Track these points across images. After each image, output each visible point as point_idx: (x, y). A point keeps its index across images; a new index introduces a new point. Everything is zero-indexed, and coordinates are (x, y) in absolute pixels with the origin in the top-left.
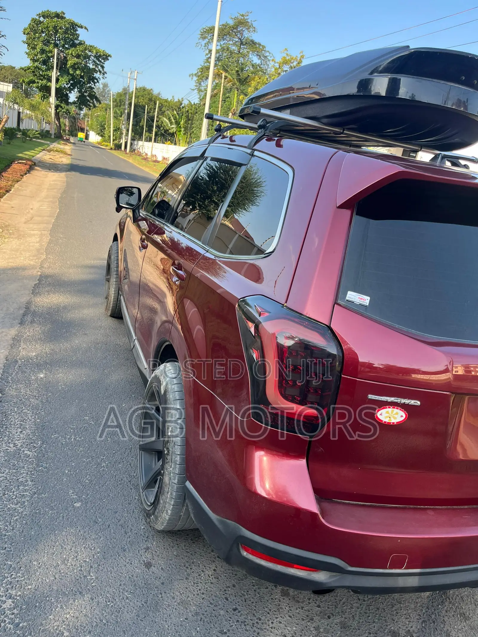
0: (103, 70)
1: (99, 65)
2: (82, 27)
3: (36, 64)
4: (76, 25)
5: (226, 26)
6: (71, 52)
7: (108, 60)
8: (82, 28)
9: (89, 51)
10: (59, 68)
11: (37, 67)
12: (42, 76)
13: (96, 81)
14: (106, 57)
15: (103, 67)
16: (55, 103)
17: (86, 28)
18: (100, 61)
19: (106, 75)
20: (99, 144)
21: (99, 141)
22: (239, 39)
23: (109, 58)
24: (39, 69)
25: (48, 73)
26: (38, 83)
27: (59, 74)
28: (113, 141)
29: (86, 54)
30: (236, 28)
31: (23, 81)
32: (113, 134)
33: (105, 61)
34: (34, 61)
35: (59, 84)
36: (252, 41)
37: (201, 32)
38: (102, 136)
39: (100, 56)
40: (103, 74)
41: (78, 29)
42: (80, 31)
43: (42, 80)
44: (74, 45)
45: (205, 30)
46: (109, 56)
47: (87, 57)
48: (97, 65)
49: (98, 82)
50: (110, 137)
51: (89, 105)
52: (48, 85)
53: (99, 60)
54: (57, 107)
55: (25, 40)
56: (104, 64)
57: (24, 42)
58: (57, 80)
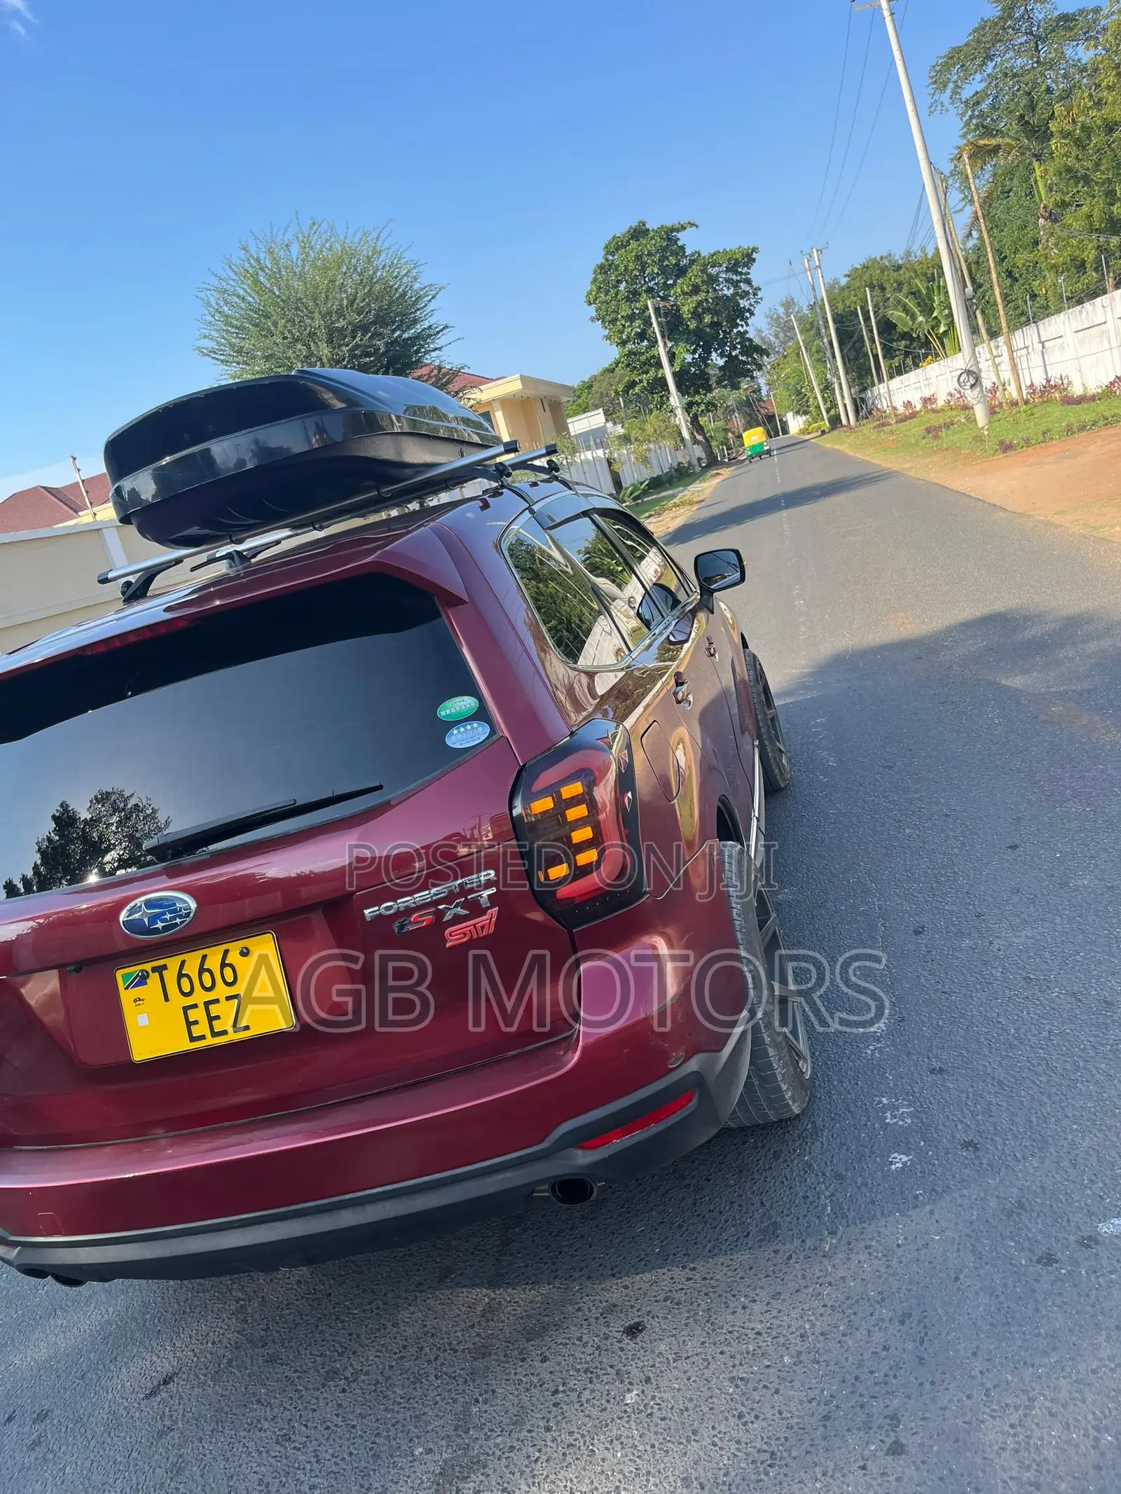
0: (751, 286)
1: (740, 282)
2: (683, 228)
3: (630, 346)
4: (673, 230)
5: (983, 28)
6: (679, 290)
7: (754, 260)
8: (685, 228)
9: (713, 266)
10: (666, 334)
11: (631, 353)
12: (644, 364)
13: (747, 314)
14: (748, 258)
15: (748, 282)
16: (680, 403)
17: (692, 225)
18: (741, 273)
19: (760, 294)
20: (803, 433)
21: (802, 427)
22: (1027, 34)
23: (754, 255)
24: (635, 354)
25: (654, 352)
26: (641, 381)
27: (670, 344)
28: (828, 412)
29: (710, 276)
30: (1010, 17)
31: (617, 393)
32: (823, 397)
33: (749, 268)
34: (623, 343)
35: (678, 362)
36: (1065, 18)
37: (932, 78)
38: (806, 413)
39: (737, 263)
40: (755, 294)
41: (679, 235)
42: (683, 238)
43: (647, 372)
44: (681, 272)
45: (938, 68)
46: (754, 250)
47: (713, 280)
48: (736, 284)
49: (752, 314)
50: (818, 407)
51: (748, 370)
52: (660, 376)
53: (737, 273)
54: (688, 407)
55: (594, 314)
56: (749, 273)
57: (592, 319)
58: (672, 357)
